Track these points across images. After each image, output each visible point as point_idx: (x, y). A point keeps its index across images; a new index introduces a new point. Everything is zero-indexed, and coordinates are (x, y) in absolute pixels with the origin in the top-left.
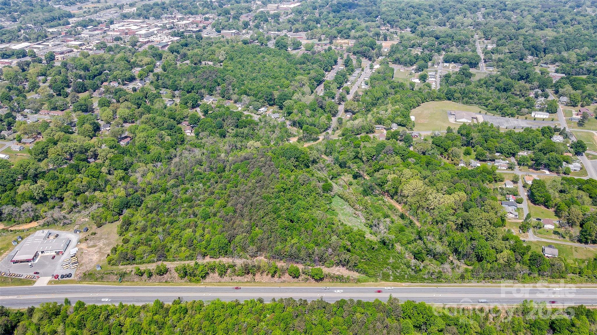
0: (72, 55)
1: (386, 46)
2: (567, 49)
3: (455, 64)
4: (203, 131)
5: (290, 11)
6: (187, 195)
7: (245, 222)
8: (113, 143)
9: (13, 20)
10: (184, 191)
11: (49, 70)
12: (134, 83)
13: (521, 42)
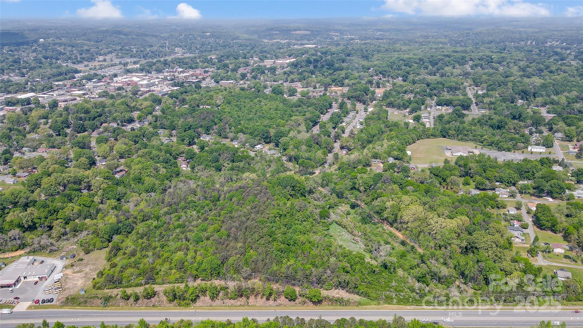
0: (74, 102)
1: (379, 92)
2: (555, 94)
3: (447, 107)
4: (198, 165)
5: (286, 65)
6: (181, 222)
7: (240, 245)
8: (107, 174)
9: (22, 75)
10: (177, 218)
11: (51, 113)
12: (133, 125)
13: (511, 87)
